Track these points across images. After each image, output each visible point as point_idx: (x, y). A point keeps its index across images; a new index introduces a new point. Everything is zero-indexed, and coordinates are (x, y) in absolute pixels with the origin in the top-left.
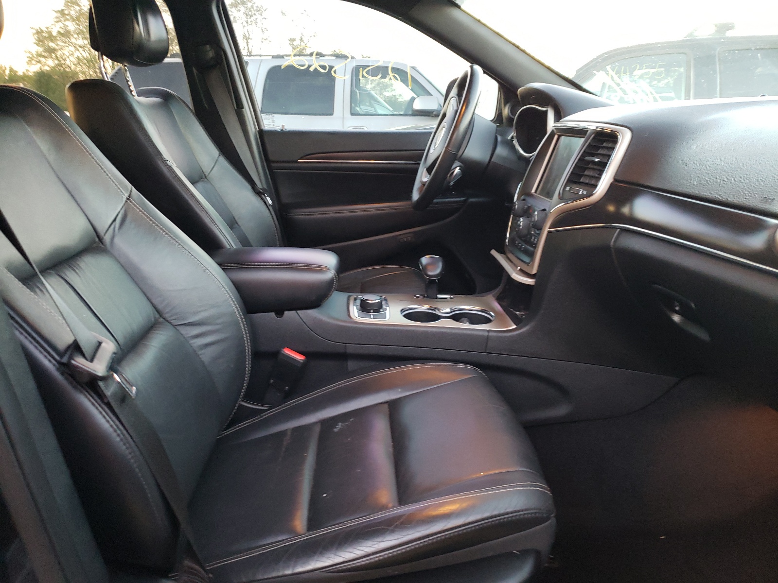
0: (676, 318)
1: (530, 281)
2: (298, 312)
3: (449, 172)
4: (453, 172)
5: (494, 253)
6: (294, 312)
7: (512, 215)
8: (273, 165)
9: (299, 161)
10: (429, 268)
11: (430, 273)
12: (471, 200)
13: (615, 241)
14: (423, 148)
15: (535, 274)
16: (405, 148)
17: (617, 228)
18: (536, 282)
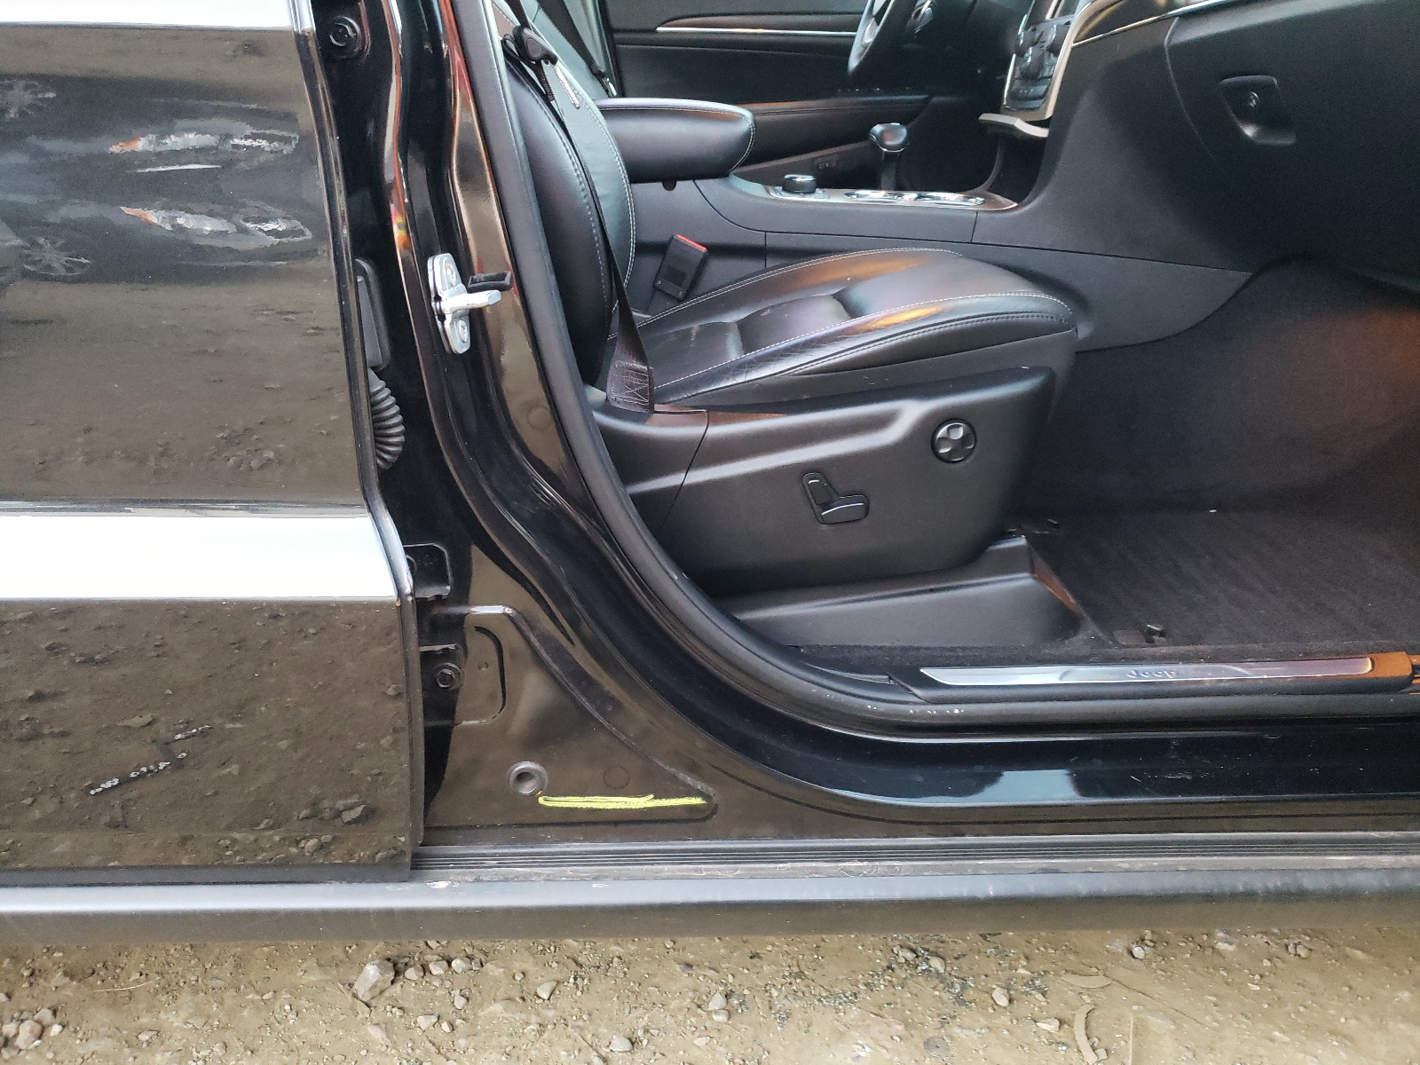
0: (1249, 131)
1: (1042, 133)
2: (697, 182)
3: (914, 10)
4: (920, 10)
5: (985, 117)
6: (689, 183)
7: (1014, 56)
8: (617, 36)
9: (659, 29)
10: (886, 135)
11: (889, 143)
12: (935, 99)
13: (1170, 39)
14: (859, 10)
15: (1050, 118)
16: (830, 10)
17: (1174, 16)
18: (1050, 133)
